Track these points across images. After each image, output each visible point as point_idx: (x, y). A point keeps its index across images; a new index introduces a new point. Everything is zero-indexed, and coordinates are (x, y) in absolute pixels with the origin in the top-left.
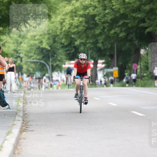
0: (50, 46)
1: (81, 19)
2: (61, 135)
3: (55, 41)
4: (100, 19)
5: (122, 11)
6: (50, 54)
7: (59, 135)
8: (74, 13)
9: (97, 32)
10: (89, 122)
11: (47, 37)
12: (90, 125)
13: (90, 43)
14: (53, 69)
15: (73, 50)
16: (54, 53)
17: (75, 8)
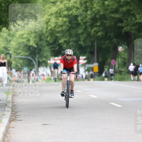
0: (37, 44)
1: (65, 19)
2: (47, 124)
3: (41, 40)
4: (82, 20)
6: (37, 51)
7: (45, 124)
8: (58, 14)
9: (80, 31)
10: (72, 113)
11: (33, 35)
12: (72, 115)
13: (72, 41)
14: (40, 64)
15: (58, 48)
16: (40, 50)
17: (59, 9)
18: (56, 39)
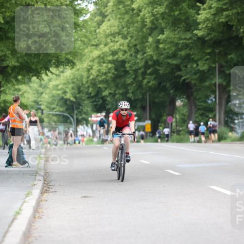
0: (75, 97)
1: (110, 66)
2: (87, 197)
3: (80, 92)
4: (130, 67)
5: (155, 58)
6: (75, 106)
7: (85, 197)
8: (101, 59)
9: (129, 81)
11: (71, 86)
13: (119, 93)
14: (78, 122)
15: (101, 101)
16: (79, 104)
17: (103, 53)
18: (99, 91)
